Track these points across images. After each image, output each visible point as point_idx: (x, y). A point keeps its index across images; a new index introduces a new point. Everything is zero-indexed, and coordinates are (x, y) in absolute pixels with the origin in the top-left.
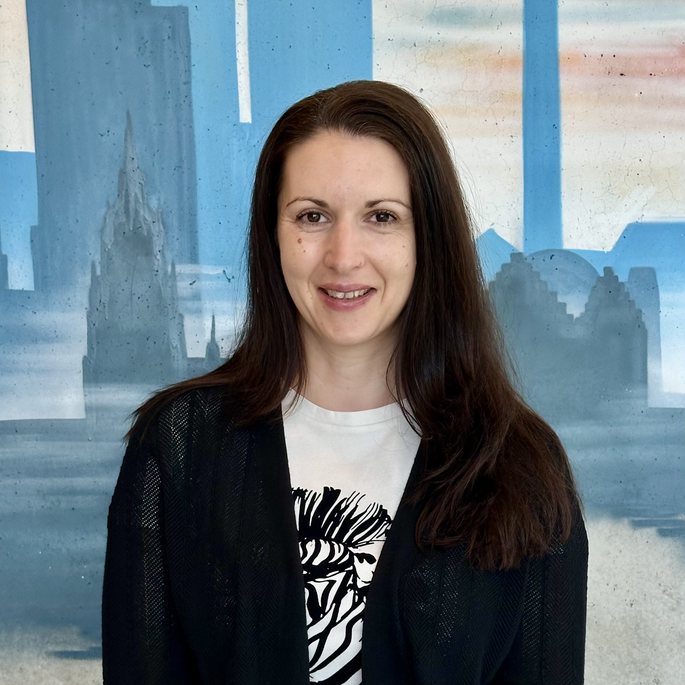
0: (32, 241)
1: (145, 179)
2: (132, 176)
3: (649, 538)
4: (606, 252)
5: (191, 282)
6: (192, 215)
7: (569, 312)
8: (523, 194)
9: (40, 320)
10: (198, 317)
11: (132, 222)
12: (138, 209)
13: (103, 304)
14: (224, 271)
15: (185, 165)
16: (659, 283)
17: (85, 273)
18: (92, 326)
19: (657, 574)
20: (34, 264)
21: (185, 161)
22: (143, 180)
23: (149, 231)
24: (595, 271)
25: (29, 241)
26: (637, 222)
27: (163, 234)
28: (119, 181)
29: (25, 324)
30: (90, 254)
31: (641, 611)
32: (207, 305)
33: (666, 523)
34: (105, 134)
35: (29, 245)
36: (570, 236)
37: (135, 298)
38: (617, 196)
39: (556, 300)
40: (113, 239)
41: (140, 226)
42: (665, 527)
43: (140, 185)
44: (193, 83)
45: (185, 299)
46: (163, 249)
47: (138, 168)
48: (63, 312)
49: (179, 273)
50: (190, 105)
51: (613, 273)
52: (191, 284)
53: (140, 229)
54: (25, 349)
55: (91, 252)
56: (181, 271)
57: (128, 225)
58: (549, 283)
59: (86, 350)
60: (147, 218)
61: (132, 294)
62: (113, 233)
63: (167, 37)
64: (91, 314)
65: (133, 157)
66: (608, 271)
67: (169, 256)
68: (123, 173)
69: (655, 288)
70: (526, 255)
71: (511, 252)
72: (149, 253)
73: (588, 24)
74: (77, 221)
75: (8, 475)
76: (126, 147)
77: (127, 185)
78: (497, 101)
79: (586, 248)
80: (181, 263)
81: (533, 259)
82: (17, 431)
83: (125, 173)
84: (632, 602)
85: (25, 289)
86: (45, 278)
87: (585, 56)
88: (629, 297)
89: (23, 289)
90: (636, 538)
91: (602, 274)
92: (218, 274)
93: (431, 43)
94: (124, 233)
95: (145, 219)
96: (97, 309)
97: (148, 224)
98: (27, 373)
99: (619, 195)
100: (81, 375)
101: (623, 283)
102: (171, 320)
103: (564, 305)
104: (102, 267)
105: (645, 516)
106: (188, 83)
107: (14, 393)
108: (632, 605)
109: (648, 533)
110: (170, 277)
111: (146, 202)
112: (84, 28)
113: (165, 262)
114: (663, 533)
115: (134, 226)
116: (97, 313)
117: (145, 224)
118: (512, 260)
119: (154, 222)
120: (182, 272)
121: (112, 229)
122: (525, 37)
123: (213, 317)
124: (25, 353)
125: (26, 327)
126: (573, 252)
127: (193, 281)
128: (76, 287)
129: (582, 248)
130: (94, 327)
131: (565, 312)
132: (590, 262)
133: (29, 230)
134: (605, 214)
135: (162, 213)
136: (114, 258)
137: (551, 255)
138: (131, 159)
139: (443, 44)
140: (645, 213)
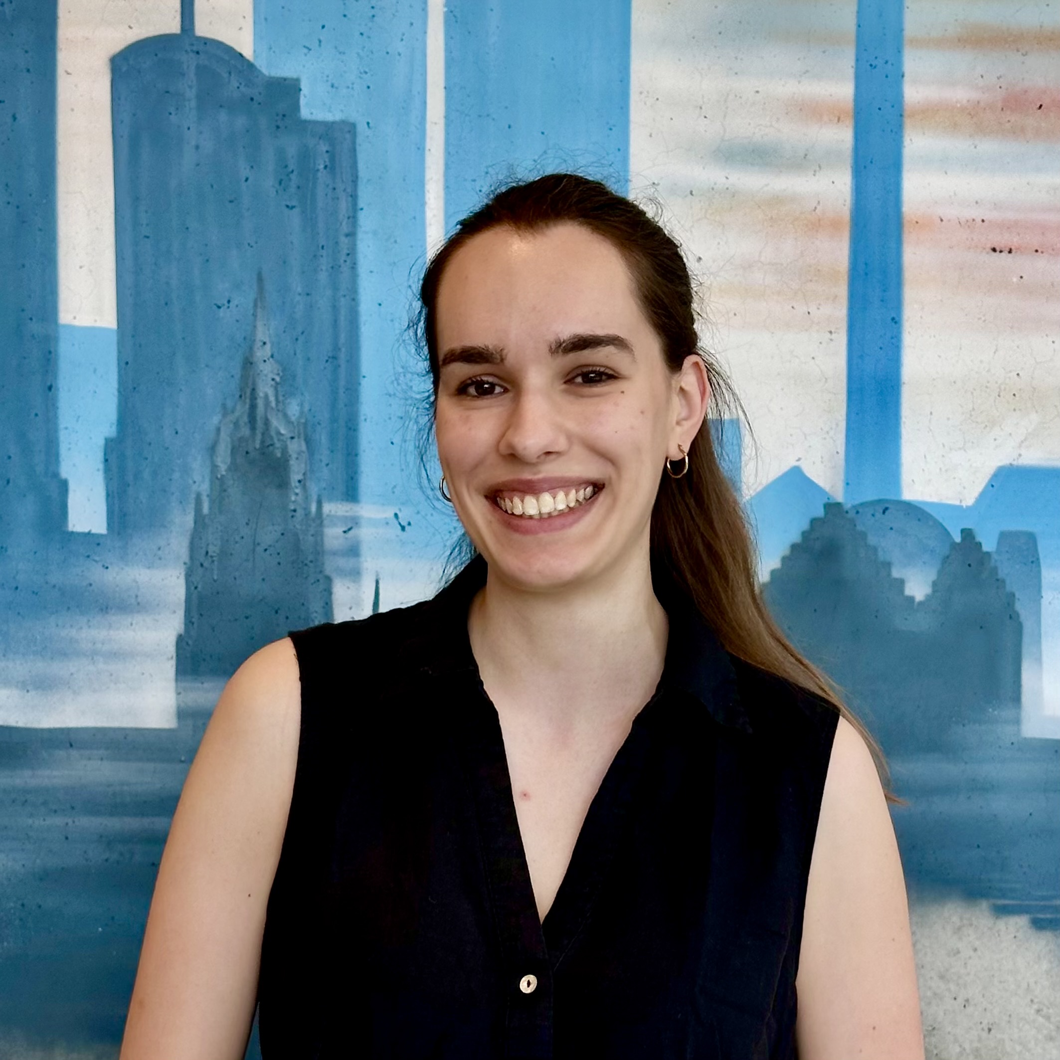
0: (106, 460)
1: (281, 374)
2: (261, 368)
3: (1018, 931)
4: (964, 507)
5: (345, 529)
6: (350, 429)
7: (908, 592)
8: (844, 417)
9: (115, 578)
10: (354, 582)
11: (259, 437)
12: (269, 417)
13: (210, 558)
14: (396, 515)
15: (343, 356)
16: (1041, 556)
17: (184, 510)
18: (193, 588)
19: (1028, 985)
20: (108, 495)
21: (343, 350)
22: (278, 374)
23: (285, 450)
24: (947, 534)
25: (102, 459)
26: (1011, 464)
27: (305, 456)
28: (242, 376)
29: (91, 585)
30: (195, 482)
31: (1003, 1040)
32: (370, 564)
33: (1044, 909)
34: (224, 305)
35: (101, 466)
36: (913, 481)
37: (259, 549)
38: (984, 425)
39: (889, 574)
40: (229, 460)
41: (270, 442)
42: (1041, 916)
43: (273, 383)
44: (360, 235)
45: (334, 554)
46: (305, 479)
47: (272, 356)
48: (149, 568)
49: (328, 516)
50: (354, 267)
51: (974, 538)
52: (345, 532)
53: (271, 448)
54: (89, 621)
55: (196, 479)
56: (330, 511)
57: (254, 441)
58: (879, 549)
59: (183, 626)
60: (283, 431)
61: (256, 544)
62: (229, 452)
63: (322, 166)
64: (192, 571)
65: (265, 341)
66: (967, 534)
67: (314, 489)
68: (248, 363)
69: (1035, 562)
70: (848, 506)
71: (826, 500)
72: (283, 484)
73: (946, 173)
74: (177, 433)
75: (55, 811)
76: (255, 327)
77: (254, 384)
78: (811, 281)
79: (935, 500)
80: (330, 500)
81: (858, 512)
82: (71, 745)
83: (251, 363)
84: (990, 1026)
85: (94, 531)
86: (125, 515)
87: (942, 220)
88: (997, 574)
89: (90, 531)
90: (999, 931)
91: (958, 539)
92: (386, 518)
93: (716, 193)
94: (247, 453)
95: (279, 433)
96: (202, 565)
97: (282, 441)
98: (90, 658)
99: (986, 424)
100: (173, 663)
101: (988, 554)
102: (312, 584)
103: (901, 583)
104: (212, 502)
105: (1013, 898)
106: (352, 234)
107: (69, 687)
108: (990, 1030)
109: (1016, 923)
110: (314, 520)
111: (281, 407)
112: (197, 147)
113: (307, 498)
114: (1038, 925)
115: (263, 442)
116: (200, 571)
117: (279, 440)
118: (826, 513)
119: (292, 438)
120: (333, 513)
121: (230, 446)
122: (854, 187)
123: (377, 582)
124: (89, 627)
125: (91, 588)
126: (917, 505)
127: (349, 527)
128: (171, 532)
129: (928, 499)
130: (196, 591)
131: (902, 591)
132: (941, 521)
133: (102, 442)
134: (965, 450)
135: (305, 424)
136: (229, 490)
137: (884, 508)
138: (262, 344)
139: (732, 194)
140: (1023, 451)
